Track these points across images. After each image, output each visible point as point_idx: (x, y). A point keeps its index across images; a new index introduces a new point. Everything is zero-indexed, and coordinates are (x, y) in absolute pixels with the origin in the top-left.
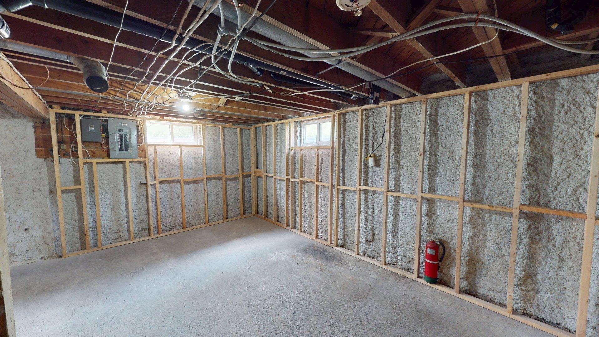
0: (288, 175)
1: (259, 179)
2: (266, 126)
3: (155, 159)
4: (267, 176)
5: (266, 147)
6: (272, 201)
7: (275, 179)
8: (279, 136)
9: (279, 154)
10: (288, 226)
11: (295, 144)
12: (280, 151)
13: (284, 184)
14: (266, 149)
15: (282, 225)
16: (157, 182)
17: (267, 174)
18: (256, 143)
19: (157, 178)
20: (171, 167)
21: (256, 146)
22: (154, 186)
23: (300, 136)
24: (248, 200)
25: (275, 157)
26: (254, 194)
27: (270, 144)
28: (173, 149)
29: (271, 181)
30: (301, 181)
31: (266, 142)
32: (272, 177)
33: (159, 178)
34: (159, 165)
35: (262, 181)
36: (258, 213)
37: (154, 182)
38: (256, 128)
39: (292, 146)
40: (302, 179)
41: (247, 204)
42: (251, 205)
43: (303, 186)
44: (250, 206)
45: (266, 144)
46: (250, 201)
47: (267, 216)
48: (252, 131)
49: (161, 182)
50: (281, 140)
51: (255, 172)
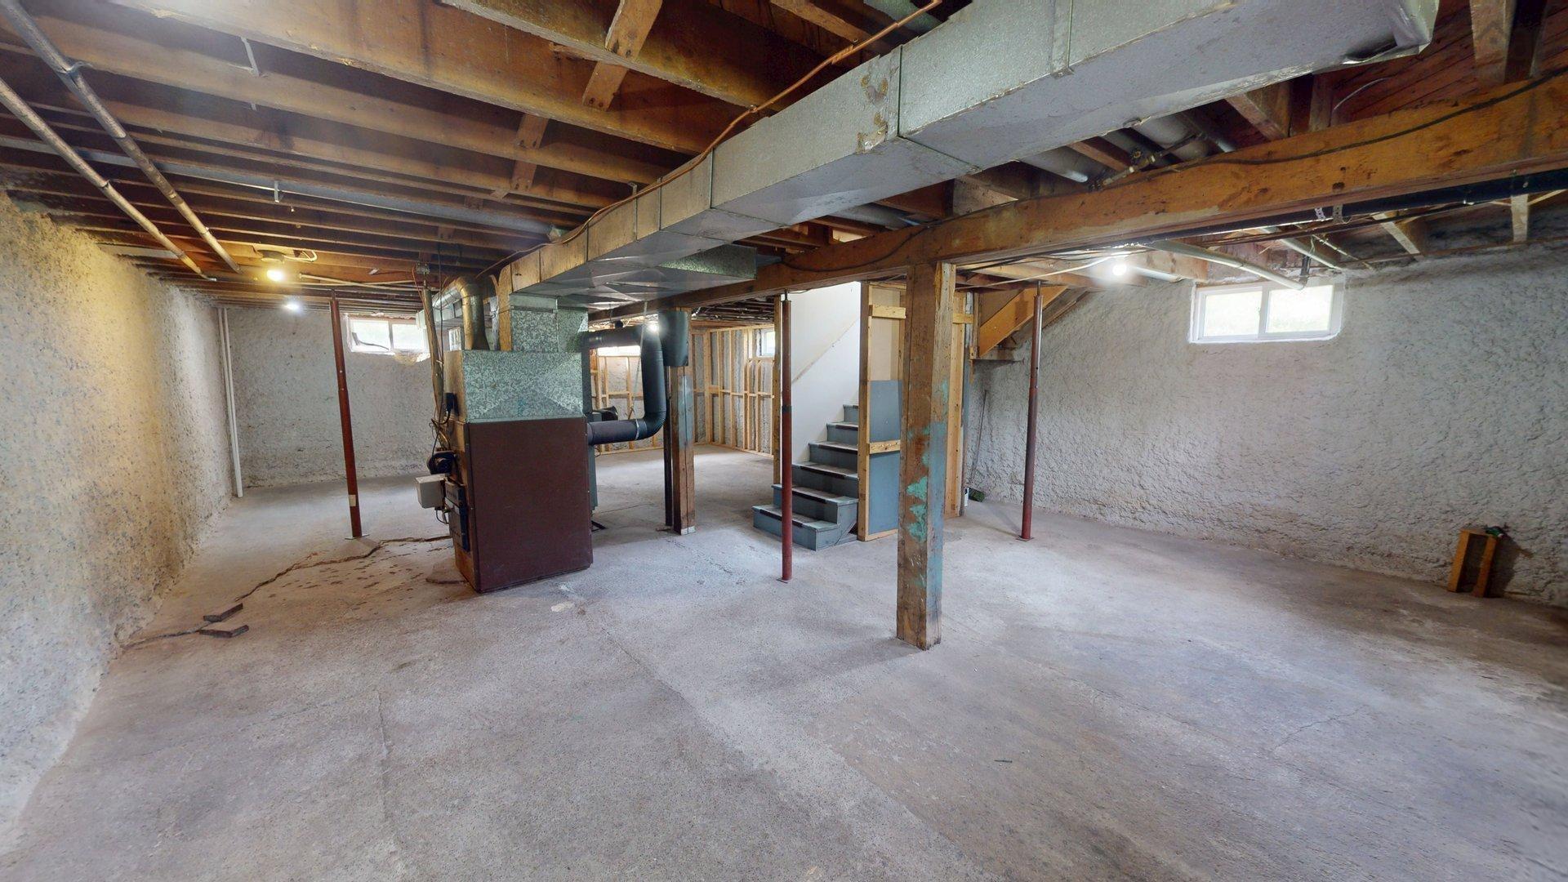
0: (746, 390)
1: (715, 398)
2: (723, 332)
3: (604, 372)
4: (724, 394)
5: (723, 357)
6: (730, 423)
7: (733, 396)
8: (737, 344)
9: (737, 366)
10: (746, 448)
11: (754, 355)
12: (739, 362)
13: (743, 400)
14: (723, 361)
15: (740, 449)
16: (607, 396)
17: (724, 391)
18: (712, 352)
19: (607, 391)
20: (618, 381)
21: (711, 355)
22: (604, 399)
23: (760, 345)
24: (702, 425)
25: (733, 370)
26: (708, 417)
27: (728, 354)
28: (620, 360)
29: (729, 399)
30: (759, 395)
31: (723, 350)
32: (729, 394)
33: (609, 392)
34: (608, 377)
35: (718, 400)
36: (714, 441)
37: (604, 396)
38: (711, 333)
39: (751, 357)
40: (759, 393)
41: (700, 430)
42: (704, 431)
43: (762, 401)
44: (704, 434)
45: (723, 354)
46: (704, 426)
47: (724, 442)
48: (706, 337)
49: (610, 396)
50: (739, 349)
51: (710, 388)
